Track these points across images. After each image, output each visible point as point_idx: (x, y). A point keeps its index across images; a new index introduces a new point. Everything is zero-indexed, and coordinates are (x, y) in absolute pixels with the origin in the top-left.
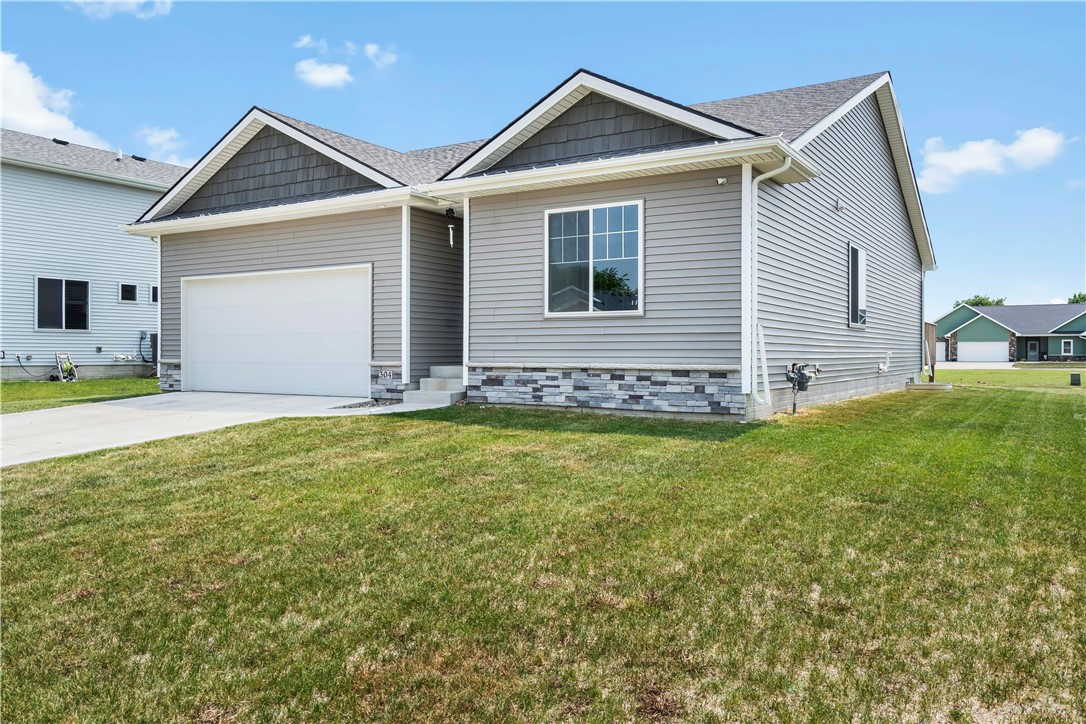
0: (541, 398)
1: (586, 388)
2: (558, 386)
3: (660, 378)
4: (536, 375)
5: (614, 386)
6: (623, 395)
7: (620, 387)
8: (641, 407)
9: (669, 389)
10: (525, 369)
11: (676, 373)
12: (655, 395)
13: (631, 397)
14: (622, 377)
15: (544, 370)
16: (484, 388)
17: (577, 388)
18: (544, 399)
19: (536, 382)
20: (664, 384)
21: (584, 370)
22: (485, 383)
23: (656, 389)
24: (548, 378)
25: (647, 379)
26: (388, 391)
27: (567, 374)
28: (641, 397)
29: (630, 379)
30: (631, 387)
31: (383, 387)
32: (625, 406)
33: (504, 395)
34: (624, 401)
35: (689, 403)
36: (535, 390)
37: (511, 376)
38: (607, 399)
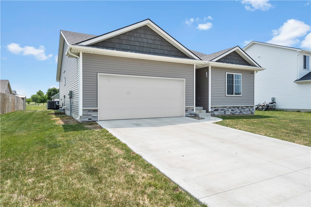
0: (225, 113)
1: (233, 111)
2: (229, 110)
3: (244, 108)
4: (225, 108)
5: (238, 110)
6: (239, 111)
7: (239, 110)
8: (242, 114)
9: (246, 110)
10: (222, 107)
11: (246, 107)
12: (243, 111)
13: (240, 112)
14: (239, 108)
15: (226, 107)
16: (214, 112)
17: (232, 111)
18: (226, 113)
19: (224, 110)
20: (245, 109)
21: (233, 107)
22: (214, 110)
23: (244, 110)
24: (227, 109)
25: (242, 108)
26: (190, 114)
27: (230, 108)
28: (242, 112)
29: (240, 108)
30: (240, 110)
31: (189, 113)
32: (239, 114)
33: (218, 113)
34: (239, 113)
35: (248, 112)
36: (225, 111)
37: (220, 109)
38: (237, 112)
